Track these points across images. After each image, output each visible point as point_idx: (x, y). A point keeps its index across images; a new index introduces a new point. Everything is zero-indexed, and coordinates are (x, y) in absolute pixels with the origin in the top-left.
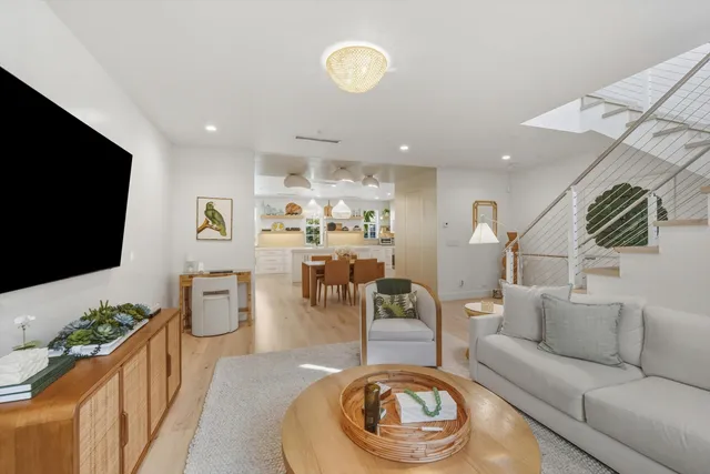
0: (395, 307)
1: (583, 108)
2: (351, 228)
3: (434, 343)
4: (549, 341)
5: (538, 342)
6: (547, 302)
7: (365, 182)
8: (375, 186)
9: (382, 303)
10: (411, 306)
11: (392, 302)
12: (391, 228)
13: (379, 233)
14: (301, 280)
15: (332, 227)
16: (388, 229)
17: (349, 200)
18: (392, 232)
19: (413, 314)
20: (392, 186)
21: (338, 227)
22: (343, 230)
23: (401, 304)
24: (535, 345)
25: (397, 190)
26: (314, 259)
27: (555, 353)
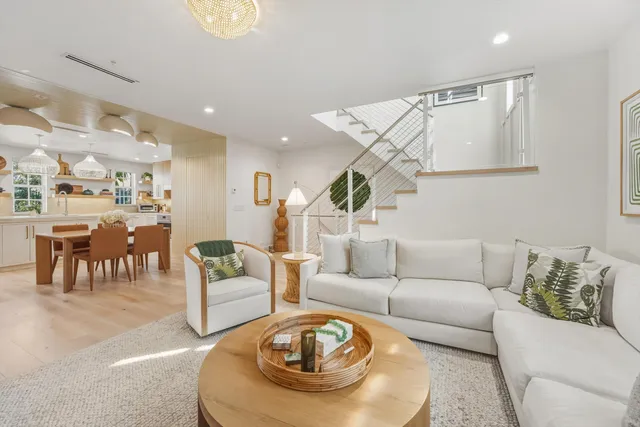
0: (226, 269)
1: (338, 115)
2: (96, 192)
3: (269, 294)
4: (356, 270)
5: (348, 273)
6: (353, 244)
7: (140, 138)
8: (154, 145)
9: (212, 265)
10: (241, 265)
11: (223, 263)
12: (155, 194)
13: (136, 199)
14: (34, 260)
15: (65, 189)
16: (150, 194)
17: (101, 158)
18: (155, 198)
19: (243, 272)
20: (169, 148)
21: (75, 190)
22: (84, 193)
23: (232, 263)
24: (346, 275)
25: (175, 153)
26: (56, 229)
27: (359, 277)
